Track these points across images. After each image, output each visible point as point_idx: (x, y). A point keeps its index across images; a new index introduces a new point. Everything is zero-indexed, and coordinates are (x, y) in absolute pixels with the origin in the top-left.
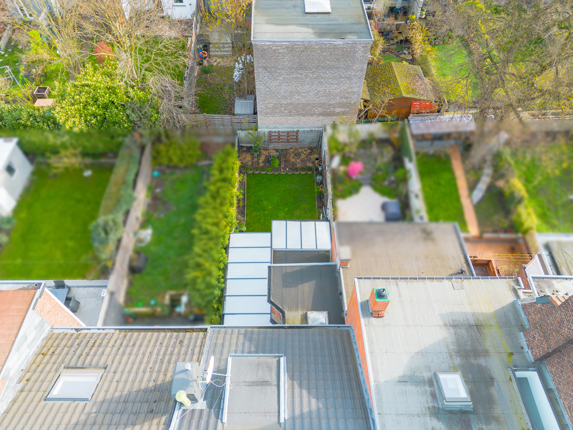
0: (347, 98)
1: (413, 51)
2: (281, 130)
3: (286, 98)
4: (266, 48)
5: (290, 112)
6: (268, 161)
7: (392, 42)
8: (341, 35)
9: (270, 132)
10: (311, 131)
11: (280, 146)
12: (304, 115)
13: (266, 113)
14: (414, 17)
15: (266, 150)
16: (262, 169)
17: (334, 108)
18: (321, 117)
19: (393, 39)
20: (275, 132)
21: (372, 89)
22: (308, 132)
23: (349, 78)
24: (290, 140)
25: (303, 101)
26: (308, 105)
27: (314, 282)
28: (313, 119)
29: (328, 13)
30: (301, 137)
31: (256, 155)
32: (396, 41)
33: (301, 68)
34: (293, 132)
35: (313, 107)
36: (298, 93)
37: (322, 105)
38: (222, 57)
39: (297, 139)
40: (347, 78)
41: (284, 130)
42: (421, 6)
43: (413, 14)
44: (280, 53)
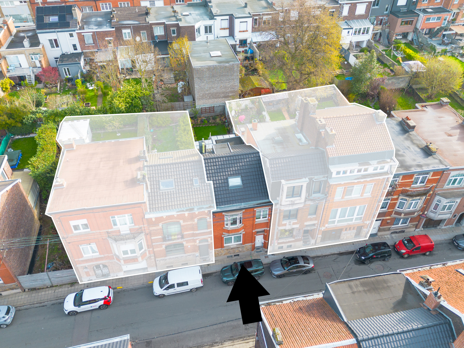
0: (233, 88)
1: (259, 73)
2: (206, 107)
3: (208, 91)
4: (199, 69)
5: (210, 97)
6: (202, 121)
7: (249, 71)
8: (228, 62)
9: (201, 108)
10: (220, 106)
11: (206, 115)
12: (216, 98)
13: (200, 99)
14: (256, 59)
15: (200, 117)
16: (200, 125)
17: (229, 93)
18: (223, 99)
19: (249, 70)
20: (204, 108)
21: (243, 87)
22: (218, 106)
23: (233, 79)
24: (211, 112)
25: (215, 91)
26: (217, 93)
27: (233, 142)
28: (220, 100)
29: (221, 56)
30: (216, 109)
31: (196, 120)
32: (250, 70)
33: (213, 77)
34: (212, 107)
35: (220, 94)
36: (213, 88)
37: (223, 93)
38: (170, 84)
39: (214, 111)
40: (232, 79)
41: (208, 106)
42: (259, 54)
43: (256, 58)
44: (204, 71)
